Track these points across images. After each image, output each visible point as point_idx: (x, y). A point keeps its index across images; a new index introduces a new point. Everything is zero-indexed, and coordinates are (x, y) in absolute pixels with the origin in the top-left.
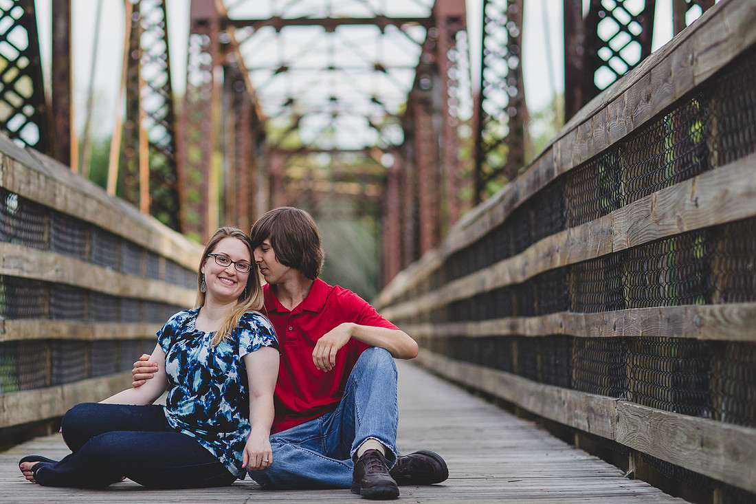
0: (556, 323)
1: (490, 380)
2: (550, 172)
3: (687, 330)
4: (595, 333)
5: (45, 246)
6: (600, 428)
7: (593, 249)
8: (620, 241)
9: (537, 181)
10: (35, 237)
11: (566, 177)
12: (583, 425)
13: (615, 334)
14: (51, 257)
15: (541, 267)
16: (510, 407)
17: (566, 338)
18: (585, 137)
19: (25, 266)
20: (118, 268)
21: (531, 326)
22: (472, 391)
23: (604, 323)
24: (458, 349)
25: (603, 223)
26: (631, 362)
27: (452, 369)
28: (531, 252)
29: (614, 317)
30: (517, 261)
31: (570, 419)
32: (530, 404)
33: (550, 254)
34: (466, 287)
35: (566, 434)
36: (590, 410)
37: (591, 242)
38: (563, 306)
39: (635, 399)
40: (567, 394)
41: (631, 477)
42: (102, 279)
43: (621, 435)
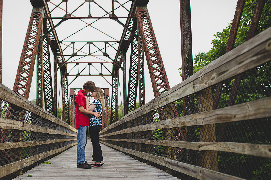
0: (125, 140)
1: (115, 147)
2: (125, 121)
3: (143, 142)
4: (131, 142)
5: (58, 130)
6: (132, 154)
7: (131, 131)
8: (134, 131)
9: (123, 122)
10: (58, 129)
11: (127, 122)
12: (129, 153)
13: (134, 142)
14: (60, 131)
15: (123, 133)
16: (118, 150)
17: (127, 142)
18: (130, 117)
19: (57, 133)
20: (66, 132)
21: (122, 140)
22: (112, 148)
23: (132, 141)
24: (110, 142)
25: (132, 128)
26: (136, 146)
27: (109, 145)
28: (122, 131)
29: (134, 140)
30: (120, 131)
31: (127, 152)
32: (122, 150)
33: (125, 131)
34: (111, 134)
35: (127, 154)
36: (130, 151)
37: (130, 131)
38: (126, 138)
39: (136, 150)
40: (127, 149)
41: (136, 160)
42: (64, 133)
43: (135, 155)
